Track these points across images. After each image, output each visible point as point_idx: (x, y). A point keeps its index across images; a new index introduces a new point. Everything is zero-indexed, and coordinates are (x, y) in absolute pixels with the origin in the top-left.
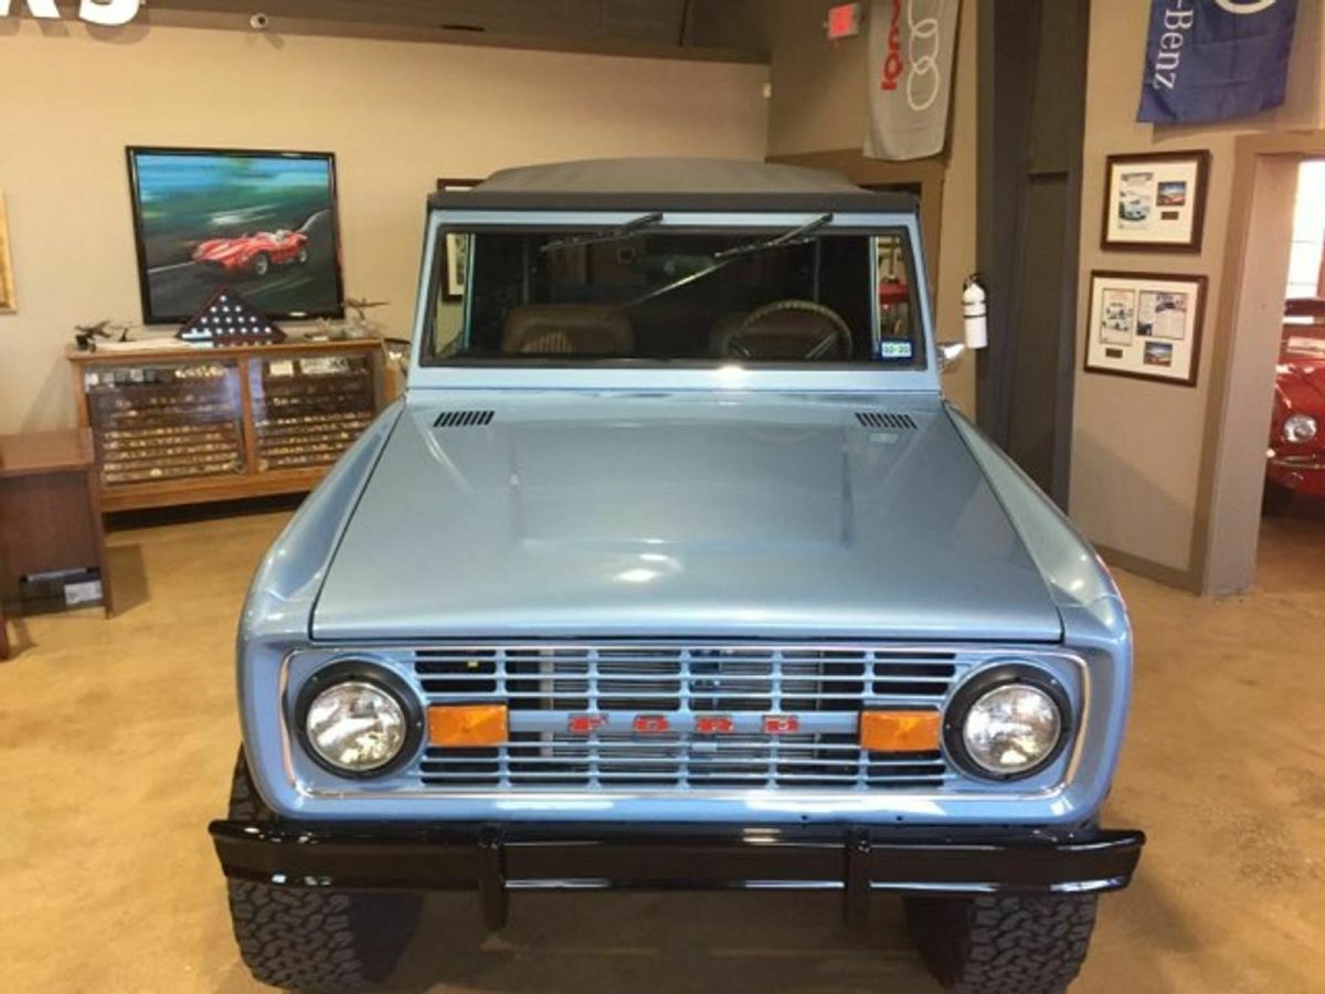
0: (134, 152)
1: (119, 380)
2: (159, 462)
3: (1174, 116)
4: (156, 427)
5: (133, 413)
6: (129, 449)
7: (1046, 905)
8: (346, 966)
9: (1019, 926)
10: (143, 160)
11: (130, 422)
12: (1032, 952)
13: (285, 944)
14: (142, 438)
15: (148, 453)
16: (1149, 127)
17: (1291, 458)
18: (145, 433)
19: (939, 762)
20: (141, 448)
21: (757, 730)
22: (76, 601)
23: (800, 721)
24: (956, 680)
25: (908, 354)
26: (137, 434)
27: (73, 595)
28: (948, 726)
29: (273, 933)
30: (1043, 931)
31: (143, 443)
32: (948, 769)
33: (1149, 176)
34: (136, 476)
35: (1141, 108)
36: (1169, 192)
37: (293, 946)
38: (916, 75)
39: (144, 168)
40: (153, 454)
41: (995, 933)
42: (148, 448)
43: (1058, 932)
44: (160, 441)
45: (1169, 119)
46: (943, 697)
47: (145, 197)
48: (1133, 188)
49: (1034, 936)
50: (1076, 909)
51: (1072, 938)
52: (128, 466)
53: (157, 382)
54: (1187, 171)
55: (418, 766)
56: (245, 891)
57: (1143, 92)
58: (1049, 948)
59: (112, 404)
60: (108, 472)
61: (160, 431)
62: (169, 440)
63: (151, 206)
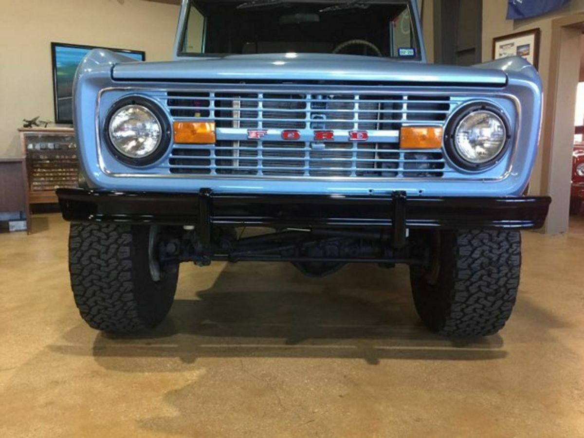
0: (54, 45)
1: (42, 147)
2: (59, 183)
3: (523, 15)
4: (58, 168)
5: (48, 162)
6: (45, 177)
7: (494, 267)
8: (129, 304)
9: (481, 279)
10: (58, 49)
11: (47, 166)
12: (488, 294)
13: (96, 288)
14: (52, 172)
15: (54, 178)
16: (512, 21)
17: (580, 183)
18: (53, 170)
19: (442, 160)
20: (51, 177)
21: (346, 140)
22: (14, 229)
23: (369, 135)
24: (450, 113)
25: (412, 54)
26: (49, 170)
27: (13, 227)
28: (446, 137)
29: (91, 281)
30: (494, 282)
31: (51, 174)
32: (446, 165)
33: (512, 44)
34: (47, 188)
35: (508, 14)
36: (522, 50)
37: (101, 289)
38: (405, 19)
39: (59, 52)
40: (56, 179)
41: (468, 283)
42: (54, 177)
43: (501, 282)
44: (60, 174)
45: (521, 17)
46: (443, 122)
47: (58, 65)
48: (505, 52)
49: (489, 285)
50: (510, 270)
51: (509, 286)
52: (43, 183)
53: (60, 149)
54: (530, 39)
55: (168, 161)
56: (77, 257)
57: (509, 7)
58: (497, 291)
59: (39, 157)
60: (34, 186)
61: (60, 170)
62: (64, 174)
63: (61, 69)
